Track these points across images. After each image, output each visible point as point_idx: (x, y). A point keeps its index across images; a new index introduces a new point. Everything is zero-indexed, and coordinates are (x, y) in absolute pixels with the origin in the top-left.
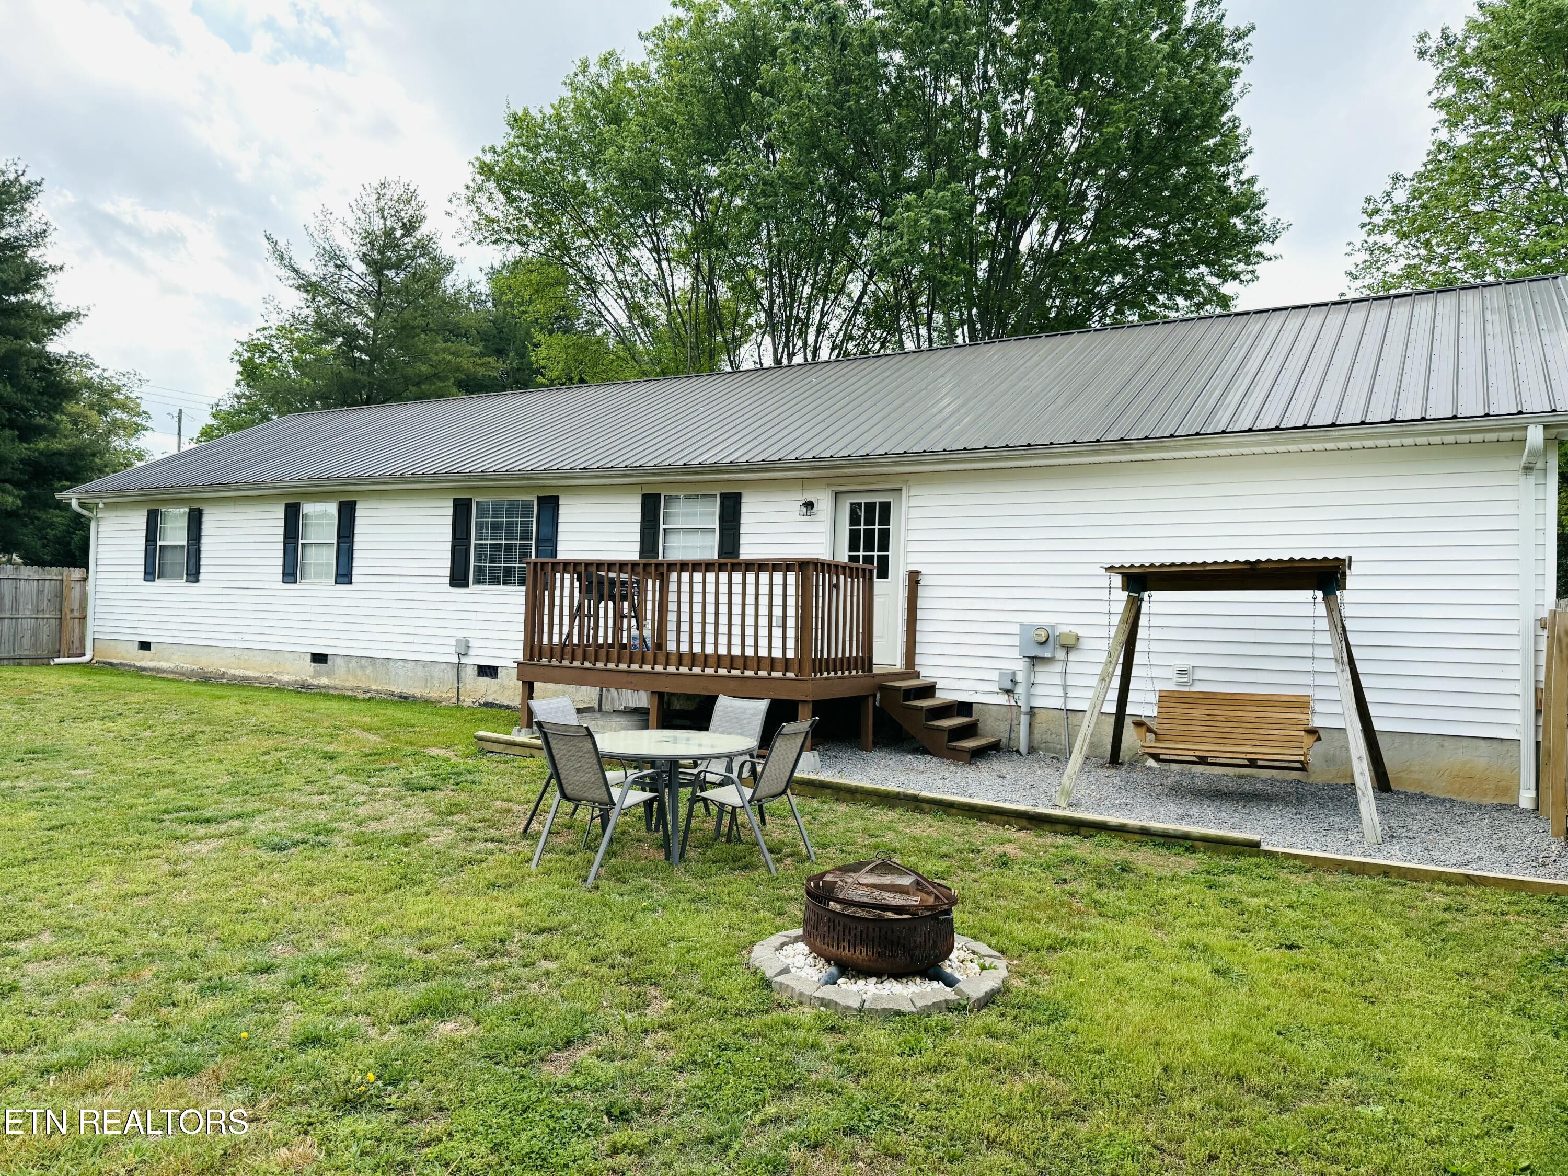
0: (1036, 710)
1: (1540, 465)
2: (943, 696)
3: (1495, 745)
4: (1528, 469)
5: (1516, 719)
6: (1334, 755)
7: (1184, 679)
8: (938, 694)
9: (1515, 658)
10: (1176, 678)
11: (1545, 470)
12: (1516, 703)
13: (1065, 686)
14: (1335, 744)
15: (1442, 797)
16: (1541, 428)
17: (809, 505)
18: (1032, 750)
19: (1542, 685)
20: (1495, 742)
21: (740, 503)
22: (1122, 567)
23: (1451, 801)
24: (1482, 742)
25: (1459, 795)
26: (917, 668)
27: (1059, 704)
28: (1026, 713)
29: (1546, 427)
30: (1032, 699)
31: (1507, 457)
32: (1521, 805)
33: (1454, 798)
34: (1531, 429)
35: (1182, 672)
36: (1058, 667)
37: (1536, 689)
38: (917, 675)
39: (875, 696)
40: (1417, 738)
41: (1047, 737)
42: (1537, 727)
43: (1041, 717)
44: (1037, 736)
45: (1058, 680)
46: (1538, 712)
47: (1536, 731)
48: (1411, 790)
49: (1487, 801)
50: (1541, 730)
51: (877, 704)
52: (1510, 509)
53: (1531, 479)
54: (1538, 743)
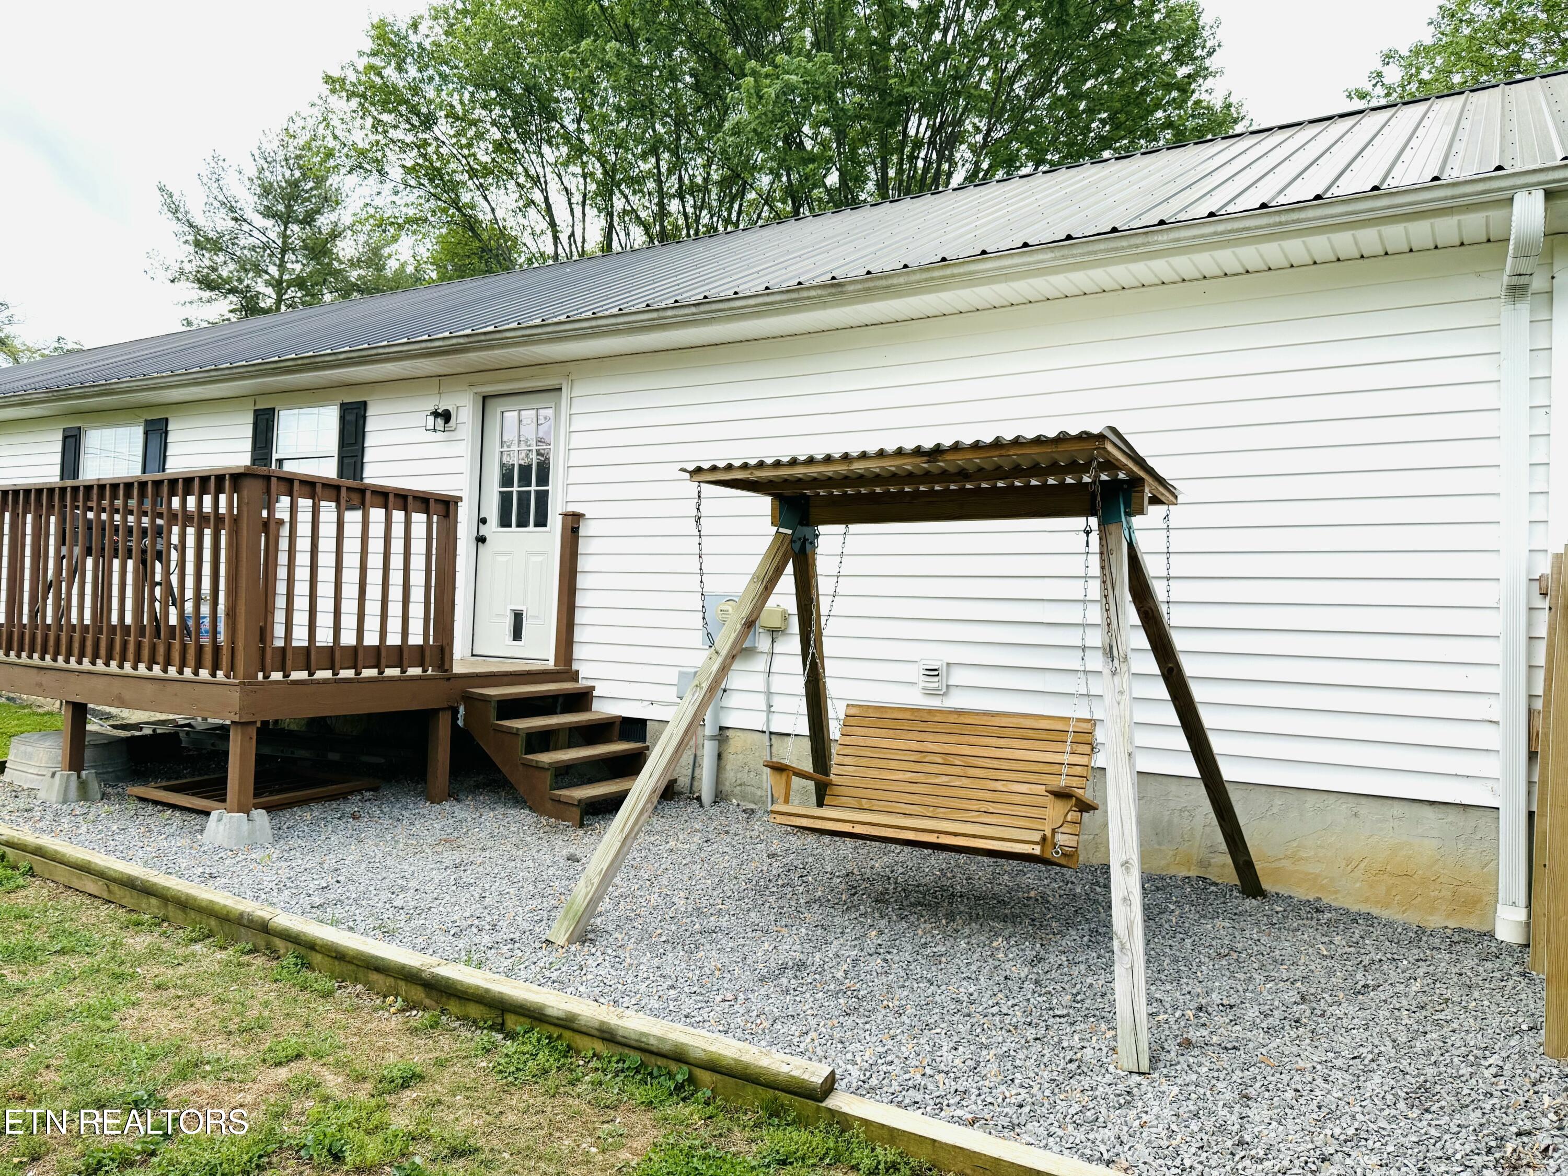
0: (729, 733)
1: (1538, 283)
2: (603, 709)
3: (1453, 816)
4: (1517, 291)
5: (1492, 766)
6: (1170, 822)
7: (934, 683)
8: (596, 705)
9: (1492, 651)
10: (922, 682)
11: (1551, 293)
12: (1490, 737)
13: (769, 694)
14: (1172, 805)
15: (1354, 908)
16: (1539, 195)
17: (446, 416)
18: (719, 797)
19: (1539, 705)
20: (1452, 811)
21: (364, 418)
22: (714, 468)
23: (1370, 918)
24: (1428, 812)
25: (1387, 906)
26: (575, 666)
27: (758, 723)
28: (713, 738)
29: (1549, 195)
30: (722, 714)
31: (1478, 274)
32: (1500, 936)
33: (1375, 912)
34: (1521, 199)
35: (933, 672)
36: (760, 664)
37: (1530, 713)
38: (575, 676)
39: (455, 711)
40: (1311, 799)
41: (744, 777)
42: (1530, 783)
43: (736, 743)
44: (730, 775)
45: (758, 682)
46: (1532, 756)
47: (1529, 793)
48: (1301, 893)
49: (1434, 921)
50: (1536, 789)
51: (460, 723)
52: (1482, 369)
53: (1524, 309)
54: (1531, 815)
